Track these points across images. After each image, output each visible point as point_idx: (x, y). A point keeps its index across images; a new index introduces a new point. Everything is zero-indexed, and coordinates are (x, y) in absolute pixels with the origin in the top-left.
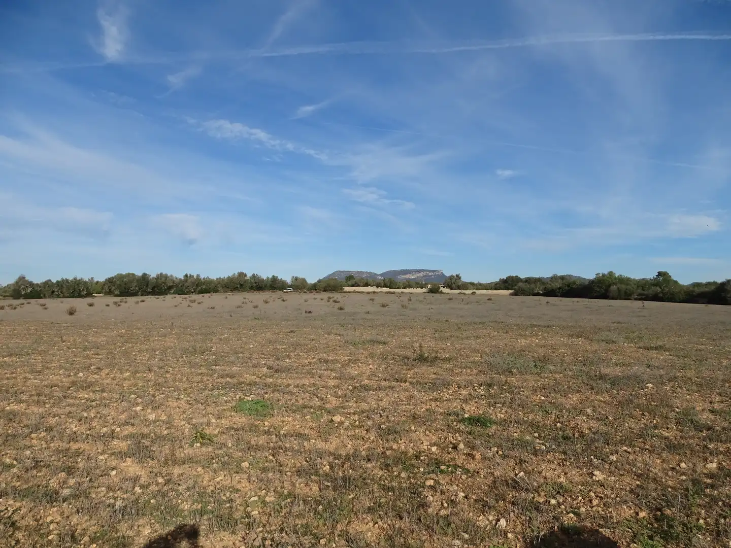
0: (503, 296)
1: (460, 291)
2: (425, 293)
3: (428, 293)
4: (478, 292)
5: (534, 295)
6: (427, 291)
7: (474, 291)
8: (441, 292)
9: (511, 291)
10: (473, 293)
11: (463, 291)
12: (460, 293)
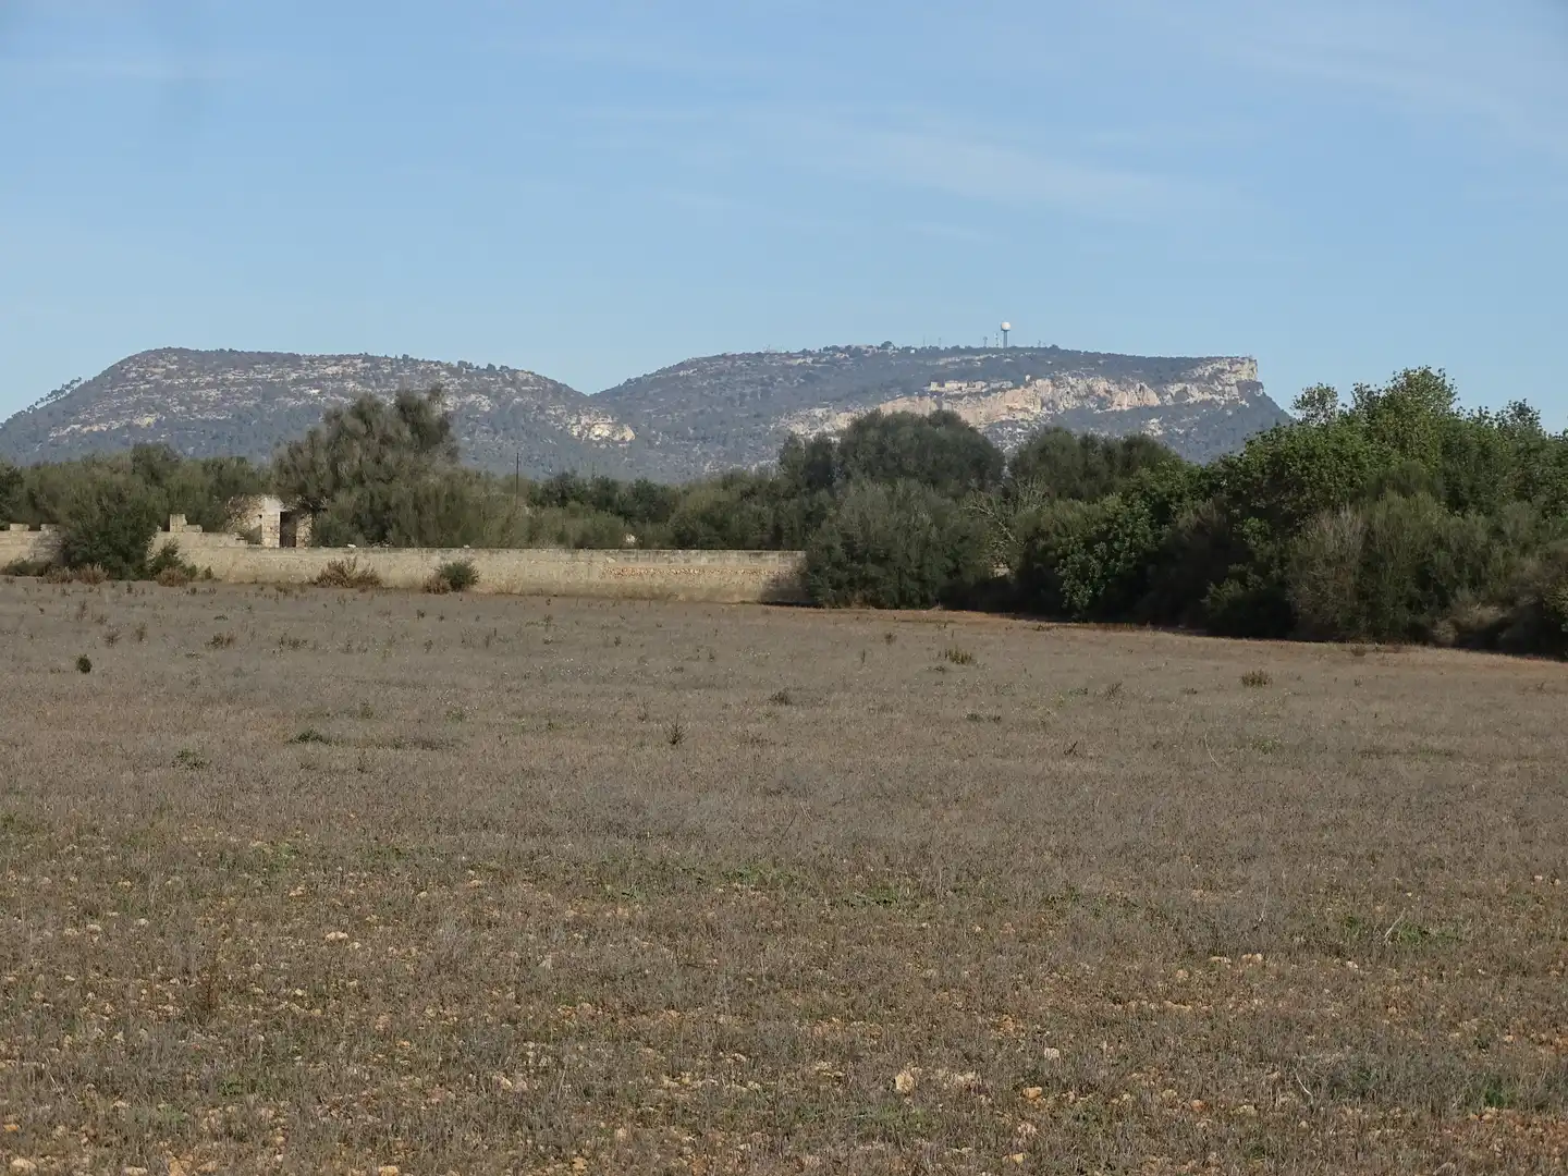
0: (710, 603)
1: (335, 556)
2: (19, 570)
3: (43, 571)
4: (495, 567)
5: (961, 595)
6: (44, 556)
7: (456, 556)
8: (169, 568)
9: (776, 565)
10: (458, 579)
11: (365, 559)
12: (337, 577)
